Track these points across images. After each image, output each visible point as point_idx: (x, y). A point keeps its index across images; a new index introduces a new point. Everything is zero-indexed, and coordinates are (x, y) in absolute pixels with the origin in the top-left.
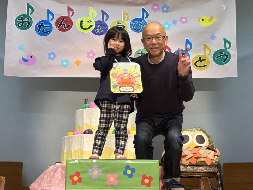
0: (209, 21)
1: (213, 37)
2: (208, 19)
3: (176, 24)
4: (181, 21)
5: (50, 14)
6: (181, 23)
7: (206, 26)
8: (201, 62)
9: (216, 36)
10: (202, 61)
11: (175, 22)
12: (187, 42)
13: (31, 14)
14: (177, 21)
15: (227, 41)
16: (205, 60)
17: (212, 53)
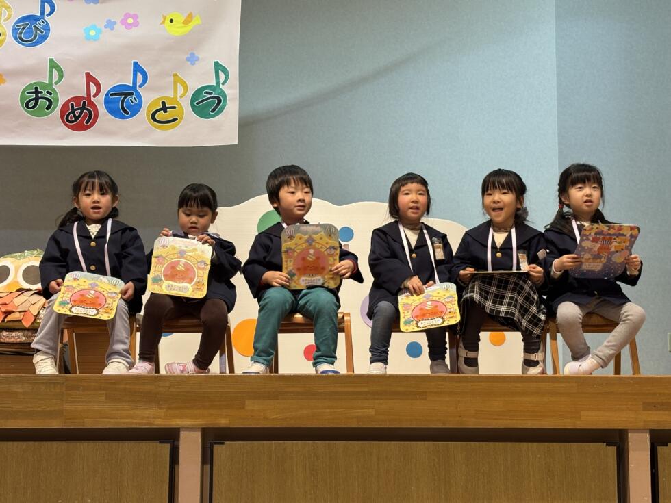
0: (183, 23)
1: (192, 59)
2: (183, 20)
3: (112, 29)
4: (124, 22)
6: (124, 26)
7: (176, 34)
8: (165, 111)
9: (200, 57)
10: (168, 110)
11: (110, 25)
12: (137, 68)
14: (115, 23)
15: (221, 68)
16: (175, 108)
17: (190, 93)
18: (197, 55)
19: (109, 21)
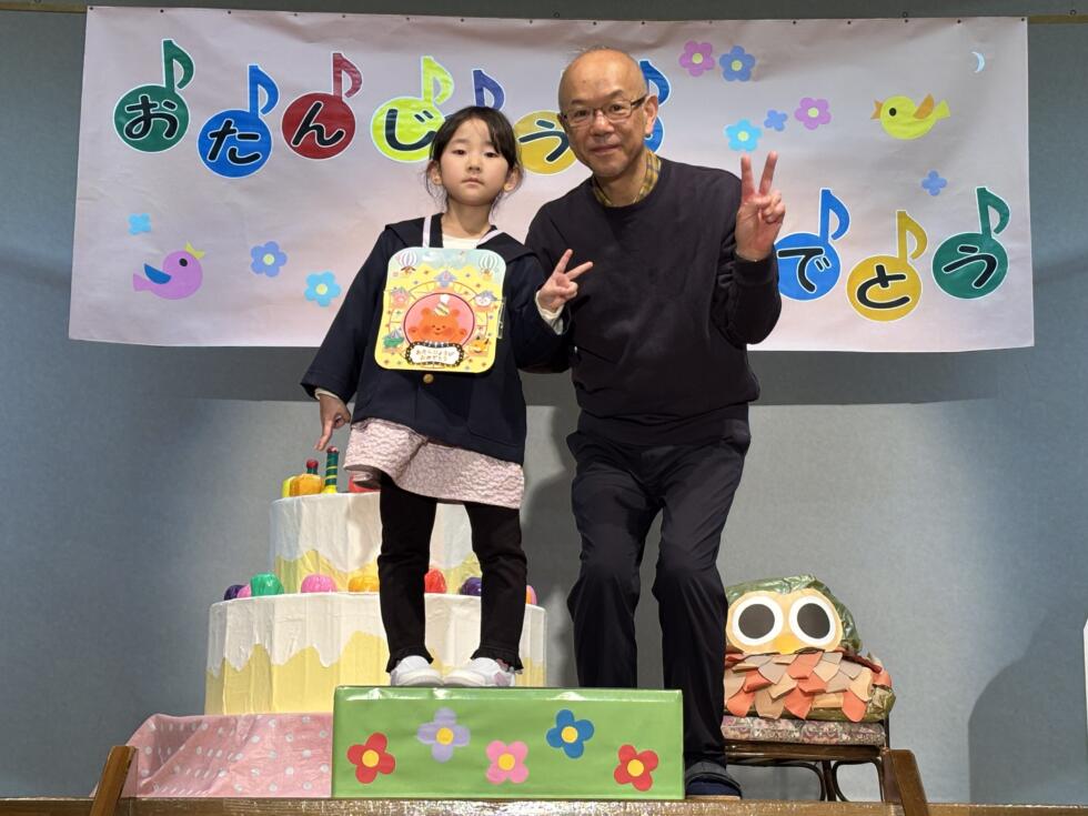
1: (934, 185)
3: (780, 128)
4: (801, 115)
5: (259, 86)
6: (802, 123)
7: (904, 137)
8: (885, 285)
9: (949, 179)
10: (889, 282)
11: (776, 121)
12: (829, 201)
13: (181, 85)
14: (785, 117)
15: (991, 200)
16: (902, 277)
17: (932, 250)
18: (941, 176)
19: (772, 114)
